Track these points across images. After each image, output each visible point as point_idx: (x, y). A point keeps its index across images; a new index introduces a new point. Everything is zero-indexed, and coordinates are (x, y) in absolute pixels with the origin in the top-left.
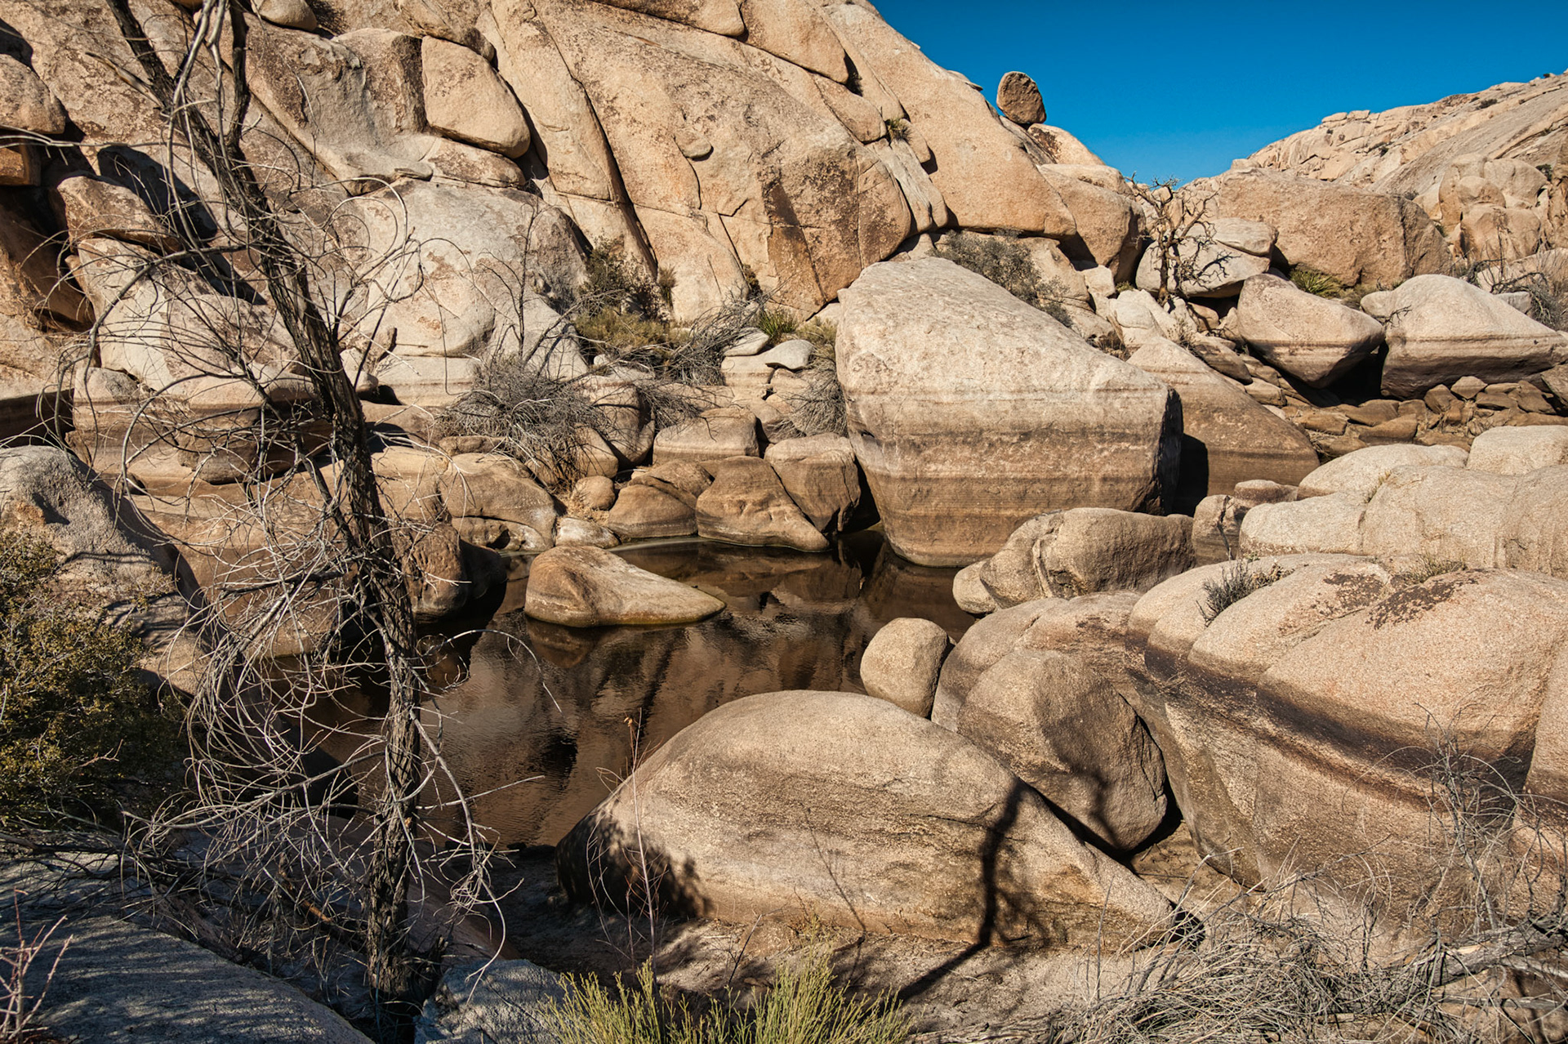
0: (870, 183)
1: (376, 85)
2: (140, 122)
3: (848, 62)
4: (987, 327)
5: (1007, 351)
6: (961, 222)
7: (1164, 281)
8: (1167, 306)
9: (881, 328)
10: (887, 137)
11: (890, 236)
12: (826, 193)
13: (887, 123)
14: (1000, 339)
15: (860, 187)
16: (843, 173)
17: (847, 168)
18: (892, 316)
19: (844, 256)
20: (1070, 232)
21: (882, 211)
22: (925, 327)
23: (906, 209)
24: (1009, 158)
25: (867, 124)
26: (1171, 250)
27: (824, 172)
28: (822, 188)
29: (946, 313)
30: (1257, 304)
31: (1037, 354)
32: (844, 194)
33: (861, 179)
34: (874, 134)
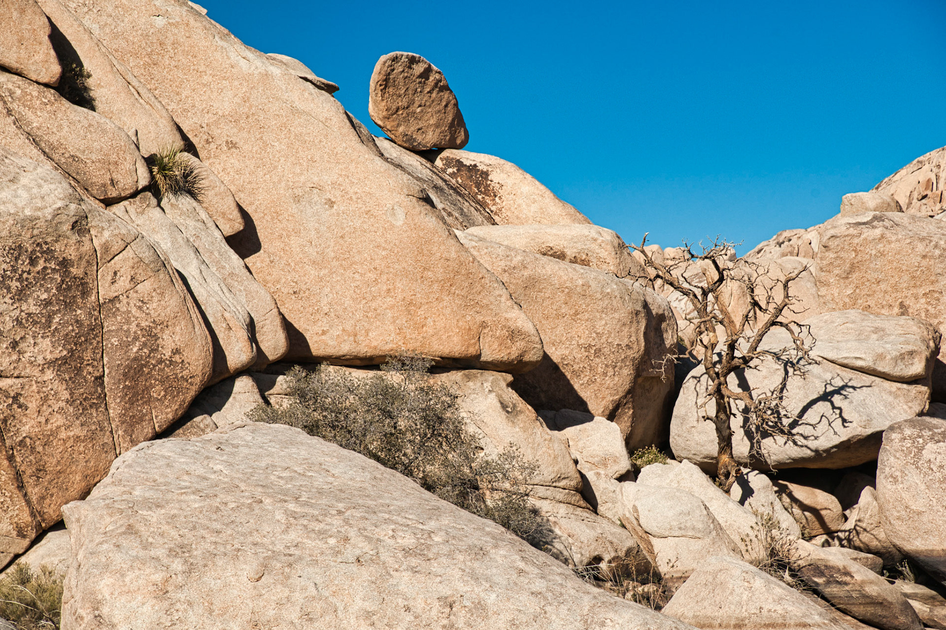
0: (123, 283)
3: (58, 41)
4: (375, 560)
5: (419, 605)
6: (316, 349)
7: (725, 441)
8: (737, 491)
9: (158, 577)
10: (153, 188)
11: (172, 387)
12: (31, 306)
13: (150, 161)
14: (404, 581)
15: (105, 291)
16: (65, 264)
17: (71, 253)
18: (180, 550)
19: (77, 431)
20: (533, 356)
21: (151, 336)
22: (248, 567)
23: (201, 330)
24: (400, 220)
25: (108, 164)
26: (732, 379)
27: (23, 264)
28: (20, 296)
29: (293, 536)
30: (914, 478)
31: (480, 607)
32: (69, 305)
33: (104, 274)
34: (126, 184)
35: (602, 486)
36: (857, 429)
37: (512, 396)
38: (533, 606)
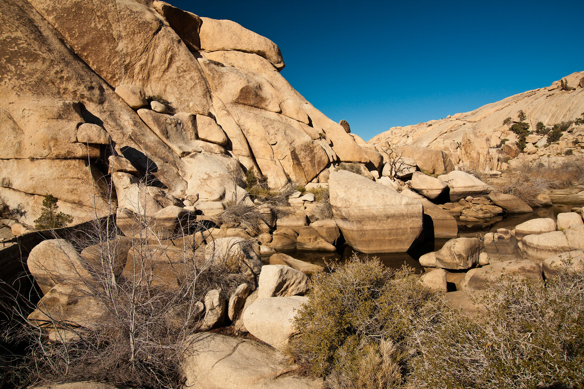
0: (318, 150)
1: (185, 127)
2: (125, 140)
3: (309, 118)
4: (372, 189)
5: (379, 195)
6: (341, 160)
7: (391, 173)
8: (393, 180)
9: (344, 190)
10: (320, 138)
11: (323, 164)
12: (307, 153)
13: (320, 134)
14: (376, 192)
15: (315, 151)
16: (311, 148)
17: (312, 147)
18: (346, 187)
19: (312, 170)
20: (368, 162)
21: (321, 157)
22: (356, 189)
23: (327, 157)
24: (352, 143)
25: (315, 135)
26: (393, 165)
27: (306, 148)
28: (305, 152)
29: (360, 185)
30: (417, 179)
31: (387, 196)
32: (311, 153)
33: (315, 150)
34: (317, 138)
35: (376, 179)
36: (411, 172)
37: (365, 167)
38: (394, 196)
